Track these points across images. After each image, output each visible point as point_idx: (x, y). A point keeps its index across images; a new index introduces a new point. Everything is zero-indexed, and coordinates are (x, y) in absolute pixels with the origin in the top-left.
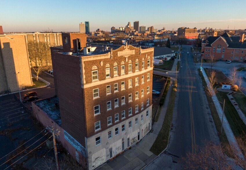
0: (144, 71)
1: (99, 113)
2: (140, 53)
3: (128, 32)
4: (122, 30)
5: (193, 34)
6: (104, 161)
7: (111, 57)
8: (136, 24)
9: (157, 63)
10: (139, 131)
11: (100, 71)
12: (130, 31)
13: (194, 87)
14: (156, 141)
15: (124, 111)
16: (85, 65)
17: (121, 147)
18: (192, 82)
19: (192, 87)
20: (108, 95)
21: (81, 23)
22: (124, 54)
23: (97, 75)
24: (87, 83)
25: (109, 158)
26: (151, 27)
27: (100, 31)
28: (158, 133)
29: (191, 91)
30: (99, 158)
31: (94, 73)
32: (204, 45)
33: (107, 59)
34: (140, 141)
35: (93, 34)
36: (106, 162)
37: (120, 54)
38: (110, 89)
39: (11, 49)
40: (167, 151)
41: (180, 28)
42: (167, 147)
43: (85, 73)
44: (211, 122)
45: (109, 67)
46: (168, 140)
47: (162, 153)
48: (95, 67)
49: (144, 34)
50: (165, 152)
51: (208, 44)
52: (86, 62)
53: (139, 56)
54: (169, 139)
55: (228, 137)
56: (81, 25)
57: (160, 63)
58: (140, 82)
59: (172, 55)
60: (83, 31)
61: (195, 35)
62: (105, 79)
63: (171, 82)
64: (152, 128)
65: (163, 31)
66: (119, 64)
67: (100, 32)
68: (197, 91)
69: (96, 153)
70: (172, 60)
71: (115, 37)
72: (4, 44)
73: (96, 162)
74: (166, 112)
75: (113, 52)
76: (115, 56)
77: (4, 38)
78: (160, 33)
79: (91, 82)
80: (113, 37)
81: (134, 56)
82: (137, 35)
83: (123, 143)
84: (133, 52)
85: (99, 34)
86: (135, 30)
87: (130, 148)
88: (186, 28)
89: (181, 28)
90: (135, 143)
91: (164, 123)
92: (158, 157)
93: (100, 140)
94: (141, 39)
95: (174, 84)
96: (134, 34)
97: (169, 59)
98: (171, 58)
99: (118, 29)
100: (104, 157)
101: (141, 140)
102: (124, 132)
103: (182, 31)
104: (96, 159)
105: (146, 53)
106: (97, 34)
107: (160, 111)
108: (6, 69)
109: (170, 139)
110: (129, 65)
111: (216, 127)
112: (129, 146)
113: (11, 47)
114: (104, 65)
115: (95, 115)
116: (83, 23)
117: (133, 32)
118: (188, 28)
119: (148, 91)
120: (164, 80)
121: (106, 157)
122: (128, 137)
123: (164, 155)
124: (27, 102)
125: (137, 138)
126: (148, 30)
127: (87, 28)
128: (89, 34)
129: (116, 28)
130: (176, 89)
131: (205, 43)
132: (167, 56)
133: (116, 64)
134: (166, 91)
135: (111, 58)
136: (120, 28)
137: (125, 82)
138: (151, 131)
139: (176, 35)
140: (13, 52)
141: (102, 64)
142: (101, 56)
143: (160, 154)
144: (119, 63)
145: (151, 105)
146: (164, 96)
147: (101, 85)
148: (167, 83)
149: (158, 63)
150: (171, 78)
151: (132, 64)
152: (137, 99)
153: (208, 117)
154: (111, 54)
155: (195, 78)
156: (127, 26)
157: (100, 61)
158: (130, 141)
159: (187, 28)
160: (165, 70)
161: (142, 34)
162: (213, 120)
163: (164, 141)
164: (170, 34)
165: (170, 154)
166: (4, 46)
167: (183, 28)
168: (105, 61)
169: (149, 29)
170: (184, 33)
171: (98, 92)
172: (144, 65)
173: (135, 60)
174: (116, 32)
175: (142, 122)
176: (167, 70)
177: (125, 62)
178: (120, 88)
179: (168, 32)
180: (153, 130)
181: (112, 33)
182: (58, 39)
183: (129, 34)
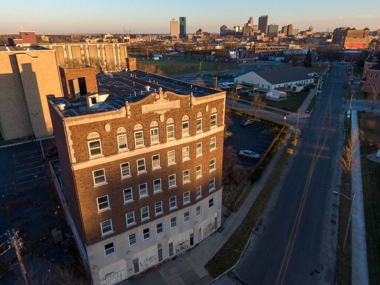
0: (200, 135)
1: (108, 208)
2: (191, 105)
3: (248, 35)
4: (238, 32)
5: (361, 40)
6: (124, 278)
7: (127, 115)
8: (263, 20)
9: (275, 97)
10: (192, 231)
11: (106, 140)
12: (252, 33)
13: (327, 149)
14: (221, 251)
15: (160, 203)
16: (73, 132)
17: (157, 257)
18: (326, 137)
19: (323, 148)
20: (125, 179)
21: (173, 19)
22: (156, 108)
23: (99, 147)
24: (79, 161)
25: (133, 273)
26: (288, 26)
27: (202, 32)
28: (229, 236)
29: (318, 156)
30: (113, 274)
31: (91, 144)
32: (369, 65)
33: (120, 119)
34: (195, 247)
35: (190, 37)
36: (127, 279)
37: (146, 109)
38: (129, 169)
39: (34, 73)
40: (233, 271)
41: (337, 29)
42: (237, 263)
43: (73, 146)
44: (333, 222)
45: (124, 133)
46: (242, 251)
47: (224, 275)
48: (93, 135)
49: (273, 39)
50: (229, 274)
51: (376, 63)
52: (74, 128)
53: (188, 109)
54: (245, 248)
55: (354, 258)
56: (172, 22)
57: (281, 97)
58: (192, 153)
59: (309, 82)
60: (176, 33)
61: (364, 43)
62: (116, 153)
63: (288, 136)
64: (222, 225)
65: (308, 33)
66: (146, 128)
67: (202, 35)
68: (328, 158)
69: (108, 267)
70: (305, 90)
71: (223, 44)
72: (22, 65)
73: (107, 279)
74: (258, 196)
75: (131, 107)
76: (136, 114)
77: (23, 57)
78: (302, 37)
79: (87, 160)
80: (221, 43)
81: (178, 110)
82: (261, 41)
83: (160, 251)
84: (176, 104)
85: (200, 37)
86: (260, 31)
87: (174, 259)
88: (349, 29)
89: (340, 28)
90: (184, 250)
91: (247, 217)
92: (214, 282)
93: (114, 247)
94: (264, 49)
95: (292, 139)
96: (257, 38)
97: (299, 89)
98: (304, 87)
99: (232, 29)
100: (122, 272)
101: (197, 245)
102: (162, 234)
103: (340, 34)
104: (107, 275)
105: (206, 104)
106: (197, 37)
107: (247, 192)
108: (28, 104)
109: (247, 248)
110: (167, 126)
111: (338, 235)
112: (173, 255)
113: (33, 71)
114: (114, 129)
115: (100, 211)
116: (176, 20)
117: (256, 34)
118: (354, 29)
119: (213, 167)
120: (276, 131)
121: (126, 271)
122: (169, 242)
123: (226, 279)
124: (53, 156)
125: (189, 242)
126: (282, 32)
127: (182, 28)
128: (184, 39)
129: (229, 28)
130: (292, 150)
131: (372, 62)
132: (298, 83)
133: (138, 127)
134: (270, 155)
135: (127, 117)
136: (235, 27)
137: (161, 155)
138: (220, 230)
139: (330, 40)
140: (37, 77)
141: (108, 128)
142: (106, 115)
143: (221, 276)
144: (147, 125)
145: (220, 189)
146: (265, 163)
147: (109, 164)
148: (280, 137)
149: (278, 97)
150: (292, 128)
151: (175, 124)
152: (186, 181)
153: (332, 212)
154: (126, 110)
155: (334, 130)
156: (247, 24)
157: (104, 123)
158: (174, 248)
159: (351, 30)
160: (286, 110)
161: (270, 39)
162: (337, 220)
163: (235, 252)
164: (318, 40)
165: (237, 279)
166: (23, 70)
167: (344, 28)
168: (115, 123)
169: (284, 29)
170: (345, 38)
171: (105, 175)
172: (201, 125)
173: (181, 117)
174: (227, 34)
175: (199, 218)
176: (289, 111)
177: (159, 122)
178: (149, 166)
179: (316, 36)
180: (224, 229)
181: (222, 35)
182: (119, 53)
183: (248, 39)
